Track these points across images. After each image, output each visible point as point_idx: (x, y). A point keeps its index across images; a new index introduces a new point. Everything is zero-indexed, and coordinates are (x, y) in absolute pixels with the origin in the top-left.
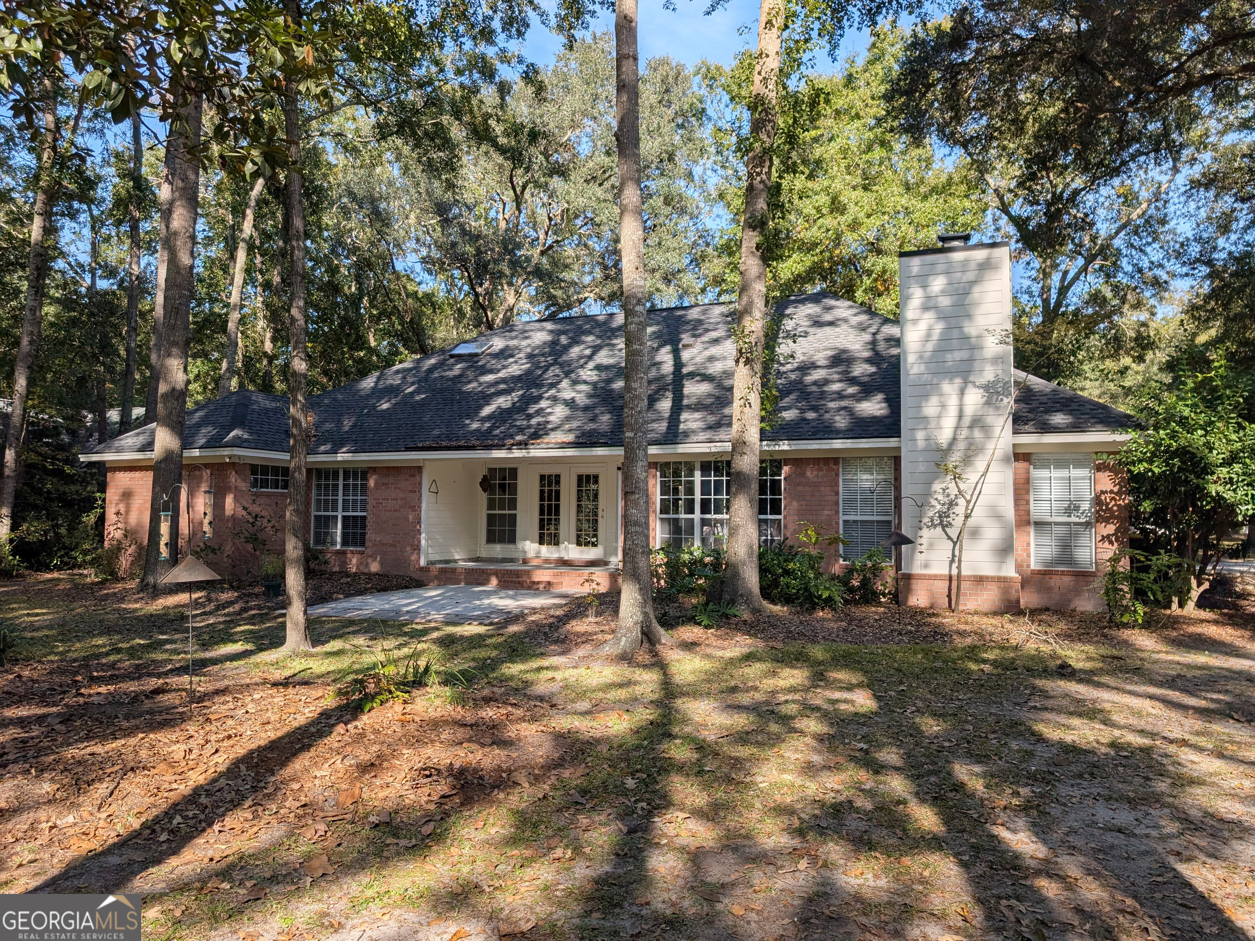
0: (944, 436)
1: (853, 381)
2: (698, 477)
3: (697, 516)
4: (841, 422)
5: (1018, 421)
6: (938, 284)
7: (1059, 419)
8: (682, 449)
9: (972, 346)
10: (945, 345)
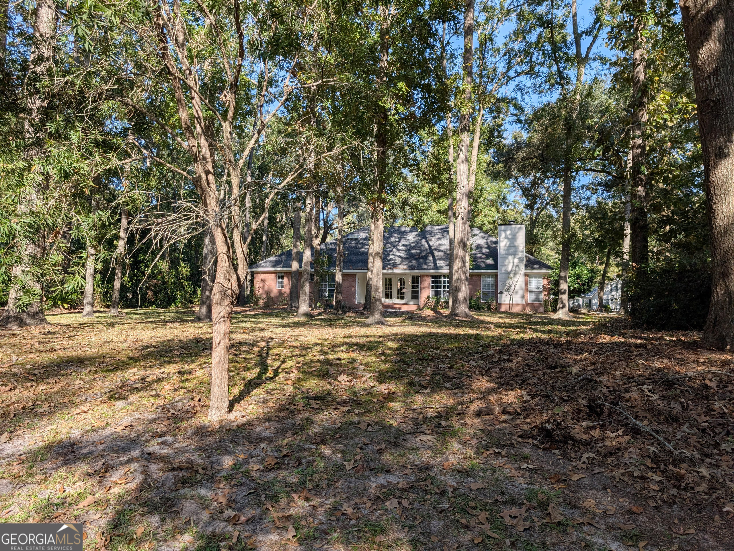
0: (509, 269)
1: (484, 254)
2: (442, 279)
3: (442, 289)
4: (483, 265)
5: (526, 266)
6: (509, 232)
7: (535, 266)
8: (440, 271)
9: (516, 248)
10: (509, 248)
